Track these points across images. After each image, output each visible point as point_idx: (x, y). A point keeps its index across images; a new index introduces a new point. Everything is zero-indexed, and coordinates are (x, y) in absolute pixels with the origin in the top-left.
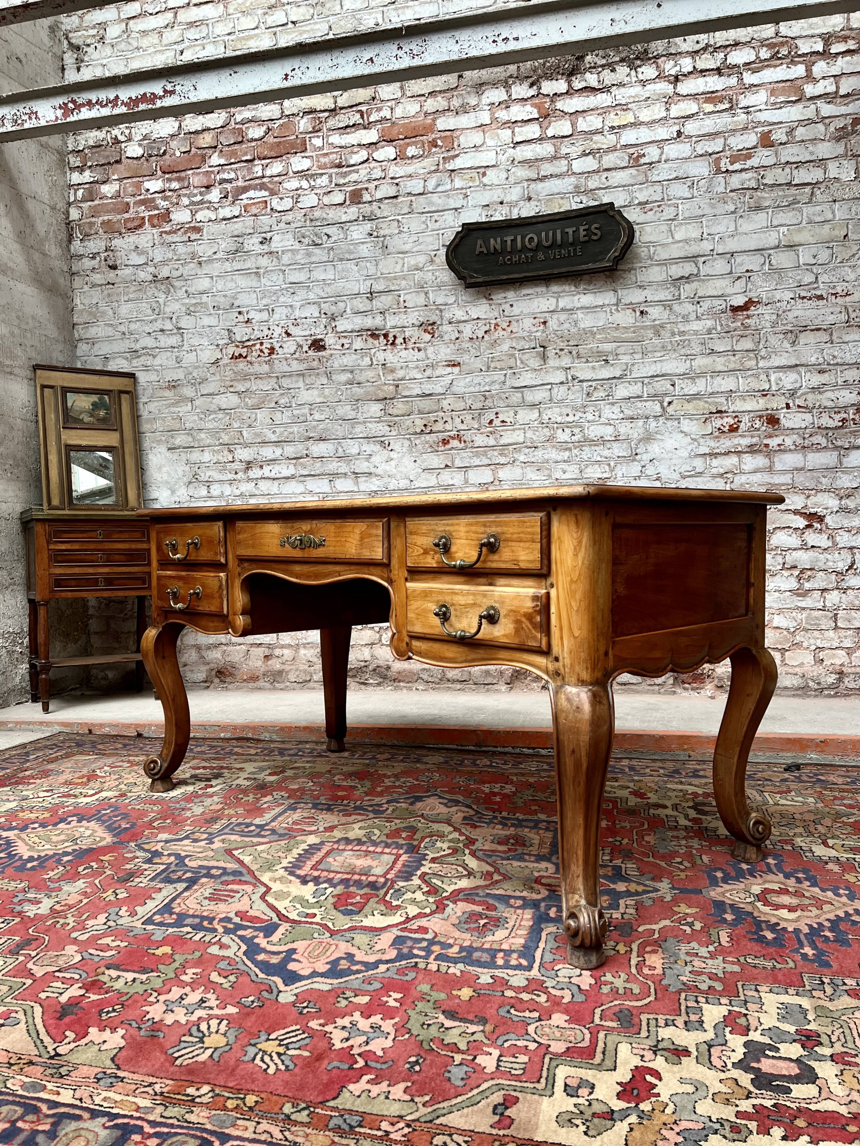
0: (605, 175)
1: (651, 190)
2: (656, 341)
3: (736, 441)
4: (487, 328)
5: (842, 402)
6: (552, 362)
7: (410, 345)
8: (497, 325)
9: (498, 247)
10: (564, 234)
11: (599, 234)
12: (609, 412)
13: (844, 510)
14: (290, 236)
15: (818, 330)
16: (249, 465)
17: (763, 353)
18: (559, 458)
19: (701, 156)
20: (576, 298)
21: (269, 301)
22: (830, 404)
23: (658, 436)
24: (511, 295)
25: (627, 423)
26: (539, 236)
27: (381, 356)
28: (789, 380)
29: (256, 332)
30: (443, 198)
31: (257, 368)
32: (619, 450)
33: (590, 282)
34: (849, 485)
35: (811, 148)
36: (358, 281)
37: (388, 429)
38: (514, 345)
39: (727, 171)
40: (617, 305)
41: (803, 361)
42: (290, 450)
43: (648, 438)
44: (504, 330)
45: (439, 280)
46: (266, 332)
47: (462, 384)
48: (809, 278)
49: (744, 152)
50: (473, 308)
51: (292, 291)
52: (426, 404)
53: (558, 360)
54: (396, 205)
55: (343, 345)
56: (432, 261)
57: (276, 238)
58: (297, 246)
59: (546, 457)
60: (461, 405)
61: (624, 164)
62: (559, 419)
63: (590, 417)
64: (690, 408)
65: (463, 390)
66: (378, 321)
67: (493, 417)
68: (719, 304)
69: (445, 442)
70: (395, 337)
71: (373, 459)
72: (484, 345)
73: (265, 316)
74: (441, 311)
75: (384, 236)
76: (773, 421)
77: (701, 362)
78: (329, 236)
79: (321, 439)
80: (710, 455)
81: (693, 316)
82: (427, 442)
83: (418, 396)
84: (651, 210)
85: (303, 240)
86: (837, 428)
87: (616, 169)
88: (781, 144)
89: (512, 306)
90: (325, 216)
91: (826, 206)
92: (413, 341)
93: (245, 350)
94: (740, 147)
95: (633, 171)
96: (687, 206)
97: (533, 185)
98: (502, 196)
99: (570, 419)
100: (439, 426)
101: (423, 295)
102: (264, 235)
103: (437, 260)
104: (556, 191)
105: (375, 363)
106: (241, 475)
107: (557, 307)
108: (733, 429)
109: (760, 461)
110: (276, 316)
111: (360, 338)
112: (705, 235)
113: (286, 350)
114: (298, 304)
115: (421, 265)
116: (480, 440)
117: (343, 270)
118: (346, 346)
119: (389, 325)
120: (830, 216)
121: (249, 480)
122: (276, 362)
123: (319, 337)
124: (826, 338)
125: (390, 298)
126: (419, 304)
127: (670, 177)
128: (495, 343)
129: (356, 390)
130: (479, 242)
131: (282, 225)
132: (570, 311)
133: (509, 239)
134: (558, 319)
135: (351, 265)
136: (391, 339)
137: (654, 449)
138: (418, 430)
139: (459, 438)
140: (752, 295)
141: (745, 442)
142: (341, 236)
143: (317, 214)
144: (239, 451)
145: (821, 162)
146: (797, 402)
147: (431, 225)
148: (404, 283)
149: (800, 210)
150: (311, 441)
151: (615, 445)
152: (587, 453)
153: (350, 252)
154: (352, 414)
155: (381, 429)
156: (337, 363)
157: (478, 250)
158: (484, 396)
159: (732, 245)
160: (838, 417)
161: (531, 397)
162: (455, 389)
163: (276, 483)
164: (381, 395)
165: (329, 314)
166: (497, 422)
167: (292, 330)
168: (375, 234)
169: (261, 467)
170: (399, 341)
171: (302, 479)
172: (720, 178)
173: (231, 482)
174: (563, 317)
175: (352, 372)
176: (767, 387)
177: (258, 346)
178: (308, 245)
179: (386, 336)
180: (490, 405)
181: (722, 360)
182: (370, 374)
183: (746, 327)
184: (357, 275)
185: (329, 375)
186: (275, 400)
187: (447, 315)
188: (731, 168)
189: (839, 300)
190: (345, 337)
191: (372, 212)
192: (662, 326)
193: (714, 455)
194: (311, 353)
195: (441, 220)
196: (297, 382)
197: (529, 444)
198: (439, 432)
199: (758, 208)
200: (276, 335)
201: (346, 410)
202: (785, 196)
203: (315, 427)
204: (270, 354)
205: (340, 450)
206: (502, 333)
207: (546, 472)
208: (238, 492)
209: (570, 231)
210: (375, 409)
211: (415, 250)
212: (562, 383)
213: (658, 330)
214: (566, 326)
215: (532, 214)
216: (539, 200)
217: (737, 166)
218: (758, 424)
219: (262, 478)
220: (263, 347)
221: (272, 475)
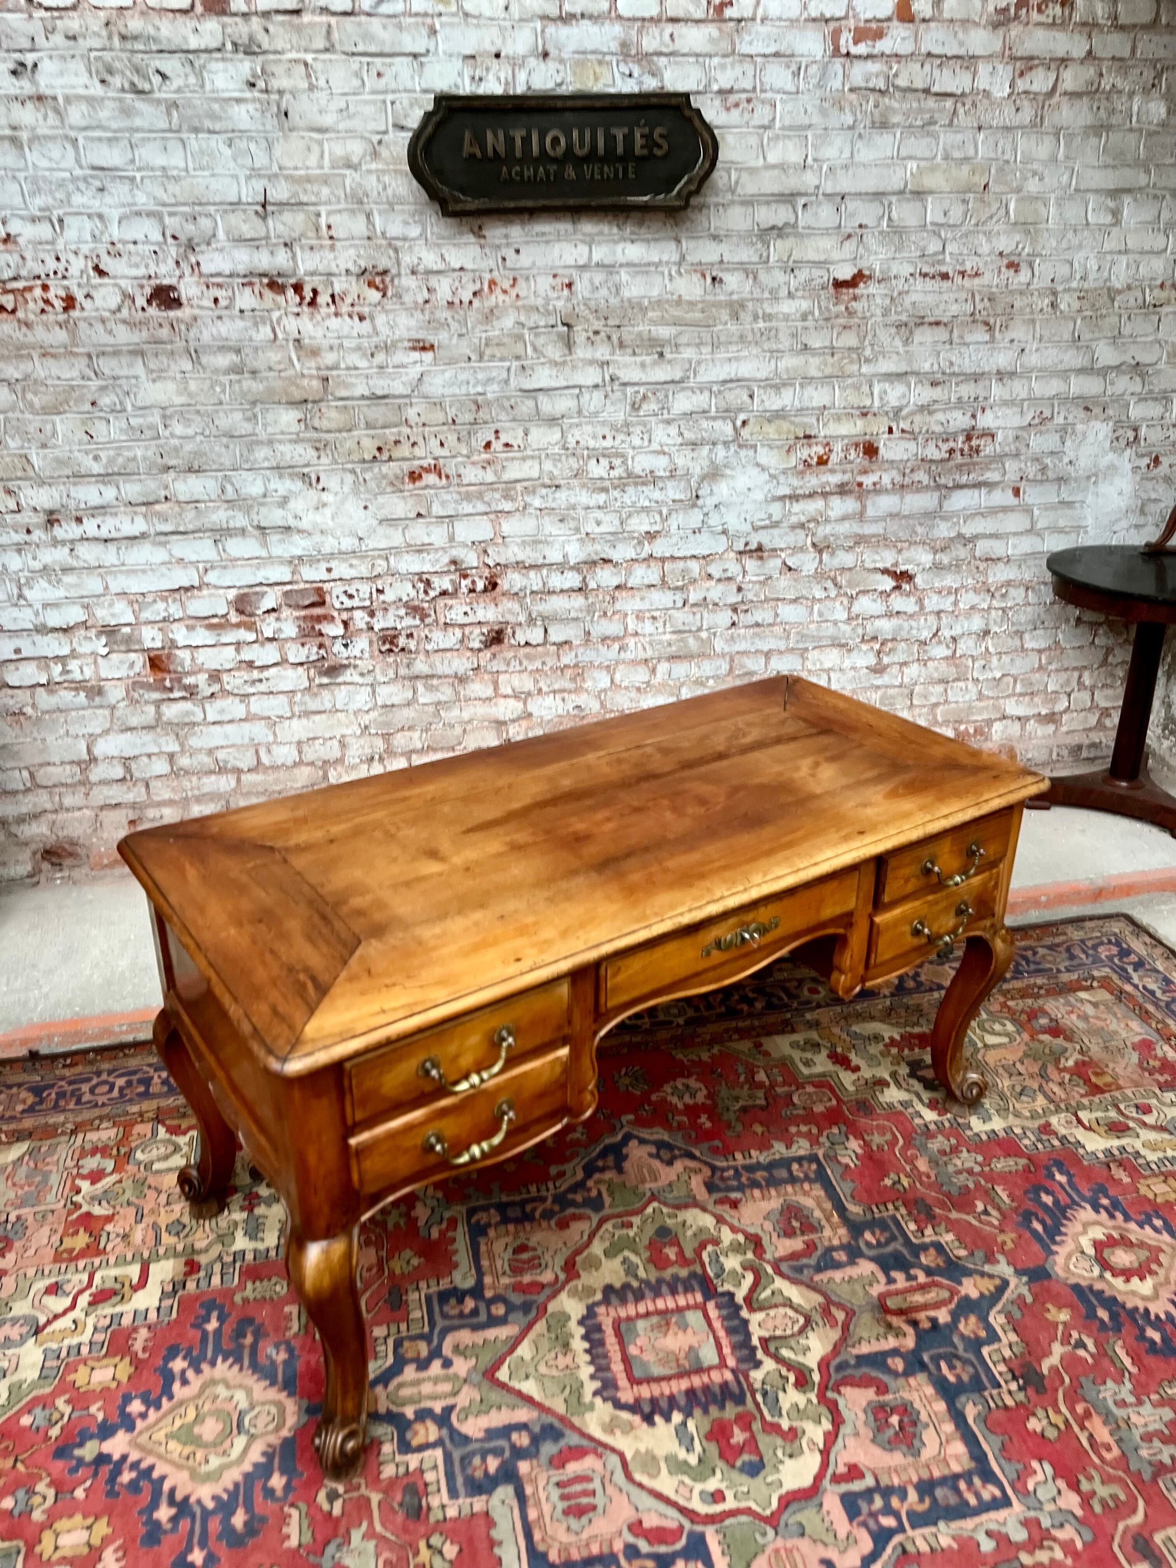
0: (669, 28)
1: (738, 70)
2: (732, 327)
3: (824, 478)
4: (477, 287)
5: (953, 427)
6: (582, 352)
7: (345, 308)
8: (492, 283)
9: (501, 149)
10: (610, 139)
11: (666, 147)
12: (664, 435)
13: (937, 567)
14: (78, 66)
15: (937, 323)
16: (52, 519)
17: (868, 352)
18: (592, 503)
19: (814, 20)
20: (619, 247)
21: (50, 201)
22: (938, 429)
23: (728, 472)
24: (516, 232)
25: (687, 451)
26: (569, 137)
27: (291, 325)
28: (895, 394)
29: (30, 263)
30: (390, 28)
31: (40, 335)
32: (674, 491)
33: (641, 224)
34: (946, 534)
35: (961, 35)
36: (235, 177)
37: (315, 454)
38: (522, 319)
39: (848, 54)
40: (679, 264)
41: (915, 368)
42: (132, 490)
43: (714, 474)
44: (505, 292)
45: (390, 191)
46: (52, 264)
47: (438, 380)
48: (934, 246)
49: (874, 25)
50: (453, 251)
51: (98, 184)
52: (378, 413)
53: (590, 349)
54: (299, 29)
55: (216, 300)
56: (375, 154)
57: (47, 67)
58: (97, 90)
59: (572, 500)
60: (440, 417)
61: (700, 14)
62: (592, 444)
63: (637, 442)
64: (770, 430)
65: (440, 391)
66: (281, 260)
67: (492, 438)
68: (821, 276)
69: (414, 477)
70: (315, 292)
71: (292, 504)
72: (473, 317)
73: (44, 231)
74: (396, 250)
75: (281, 92)
76: (871, 450)
77: (789, 362)
78: (164, 76)
79: (190, 470)
80: (790, 497)
81: (784, 292)
82: (384, 477)
83: (363, 397)
84: (737, 105)
85: (108, 78)
86: (942, 461)
87: (686, 21)
88: (924, 20)
89: (518, 251)
90: (152, 31)
91: (969, 135)
92: (349, 301)
93: (11, 297)
94: (869, 15)
95: (712, 30)
96: (789, 107)
97: (551, 29)
98: (499, 42)
99: (608, 443)
100: (404, 450)
101: (362, 219)
102: (17, 56)
103: (384, 152)
104: (590, 47)
105: (280, 335)
106: (38, 535)
107: (590, 258)
108: (822, 461)
109: (849, 505)
110: (71, 233)
111: (248, 290)
112: (810, 160)
113: (99, 302)
114: (114, 214)
115: (355, 160)
116: (472, 474)
117: (202, 152)
118: (223, 303)
119: (301, 271)
120: (971, 153)
121: (56, 543)
122: (82, 325)
123: (166, 282)
124: (945, 336)
125: (300, 217)
126: (356, 233)
127: (768, 51)
128: (490, 315)
129: (249, 384)
130: (467, 135)
131: (58, 39)
132: (609, 268)
133: (518, 135)
134: (591, 281)
135: (217, 143)
136: (308, 295)
137: (723, 489)
138: (368, 457)
139: (437, 470)
140: (863, 264)
141: (835, 479)
142: (192, 80)
143: (135, 24)
144: (29, 492)
145: (969, 61)
146: (902, 425)
147: (371, 82)
148: (325, 191)
149: (937, 139)
150: (172, 474)
151: (670, 484)
152: (631, 495)
153: (213, 116)
154: (246, 428)
155: (302, 454)
156: (207, 333)
157: (467, 149)
158: (476, 402)
159: (844, 183)
160: (945, 447)
161: (547, 405)
162: (426, 388)
163: (112, 547)
164: (297, 395)
165: (183, 238)
166: (497, 446)
167: (107, 264)
168: (261, 84)
169: (79, 520)
170: (323, 299)
171: (162, 538)
172: (837, 65)
173: (19, 548)
174: (599, 277)
175: (238, 351)
176: (868, 403)
177: (38, 292)
178: (123, 90)
179: (298, 288)
180: (487, 417)
181: (814, 361)
182: (274, 357)
183: (850, 313)
184: (232, 164)
185: (194, 355)
186: (91, 398)
187: (407, 259)
188: (854, 50)
189: (967, 282)
190: (219, 286)
191: (251, 38)
192: (742, 305)
193: (794, 498)
194: (153, 311)
195: (388, 73)
196: (130, 365)
197: (547, 481)
198: (404, 459)
199: (884, 125)
200: (74, 271)
201: (234, 420)
202: (920, 110)
203: (176, 449)
204: (65, 309)
205: (229, 488)
206: (501, 297)
207: (572, 524)
208: (37, 565)
209: (619, 134)
210: (288, 418)
211: (341, 126)
212: (596, 386)
213: (736, 309)
214: (604, 292)
215: (550, 85)
216: (562, 61)
217: (862, 49)
218: (853, 455)
219: (82, 539)
220: (51, 295)
221: (104, 533)
